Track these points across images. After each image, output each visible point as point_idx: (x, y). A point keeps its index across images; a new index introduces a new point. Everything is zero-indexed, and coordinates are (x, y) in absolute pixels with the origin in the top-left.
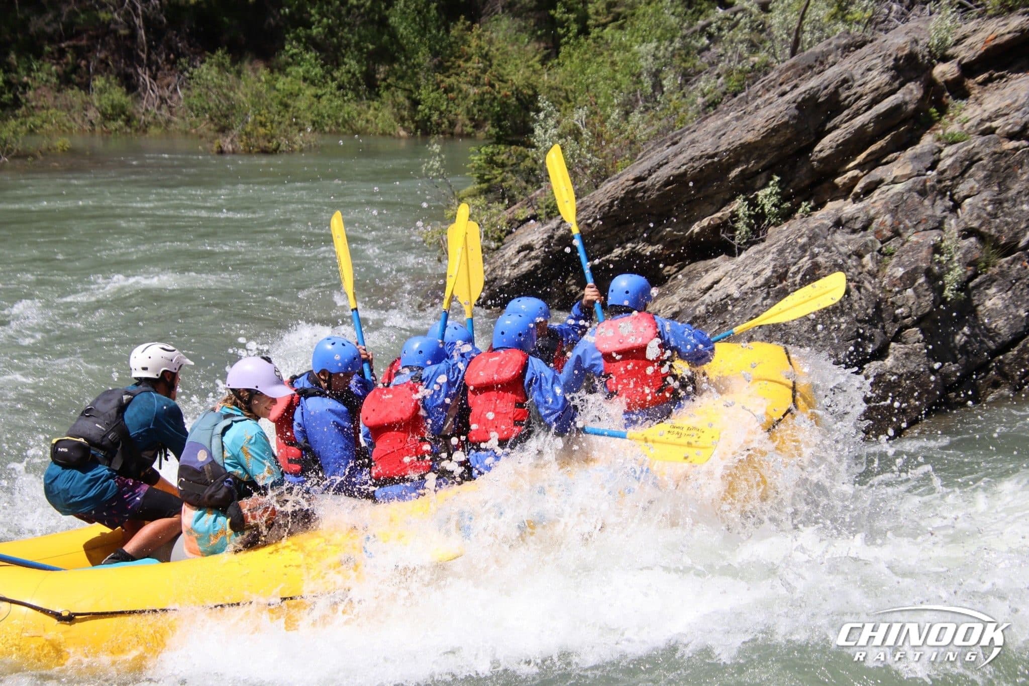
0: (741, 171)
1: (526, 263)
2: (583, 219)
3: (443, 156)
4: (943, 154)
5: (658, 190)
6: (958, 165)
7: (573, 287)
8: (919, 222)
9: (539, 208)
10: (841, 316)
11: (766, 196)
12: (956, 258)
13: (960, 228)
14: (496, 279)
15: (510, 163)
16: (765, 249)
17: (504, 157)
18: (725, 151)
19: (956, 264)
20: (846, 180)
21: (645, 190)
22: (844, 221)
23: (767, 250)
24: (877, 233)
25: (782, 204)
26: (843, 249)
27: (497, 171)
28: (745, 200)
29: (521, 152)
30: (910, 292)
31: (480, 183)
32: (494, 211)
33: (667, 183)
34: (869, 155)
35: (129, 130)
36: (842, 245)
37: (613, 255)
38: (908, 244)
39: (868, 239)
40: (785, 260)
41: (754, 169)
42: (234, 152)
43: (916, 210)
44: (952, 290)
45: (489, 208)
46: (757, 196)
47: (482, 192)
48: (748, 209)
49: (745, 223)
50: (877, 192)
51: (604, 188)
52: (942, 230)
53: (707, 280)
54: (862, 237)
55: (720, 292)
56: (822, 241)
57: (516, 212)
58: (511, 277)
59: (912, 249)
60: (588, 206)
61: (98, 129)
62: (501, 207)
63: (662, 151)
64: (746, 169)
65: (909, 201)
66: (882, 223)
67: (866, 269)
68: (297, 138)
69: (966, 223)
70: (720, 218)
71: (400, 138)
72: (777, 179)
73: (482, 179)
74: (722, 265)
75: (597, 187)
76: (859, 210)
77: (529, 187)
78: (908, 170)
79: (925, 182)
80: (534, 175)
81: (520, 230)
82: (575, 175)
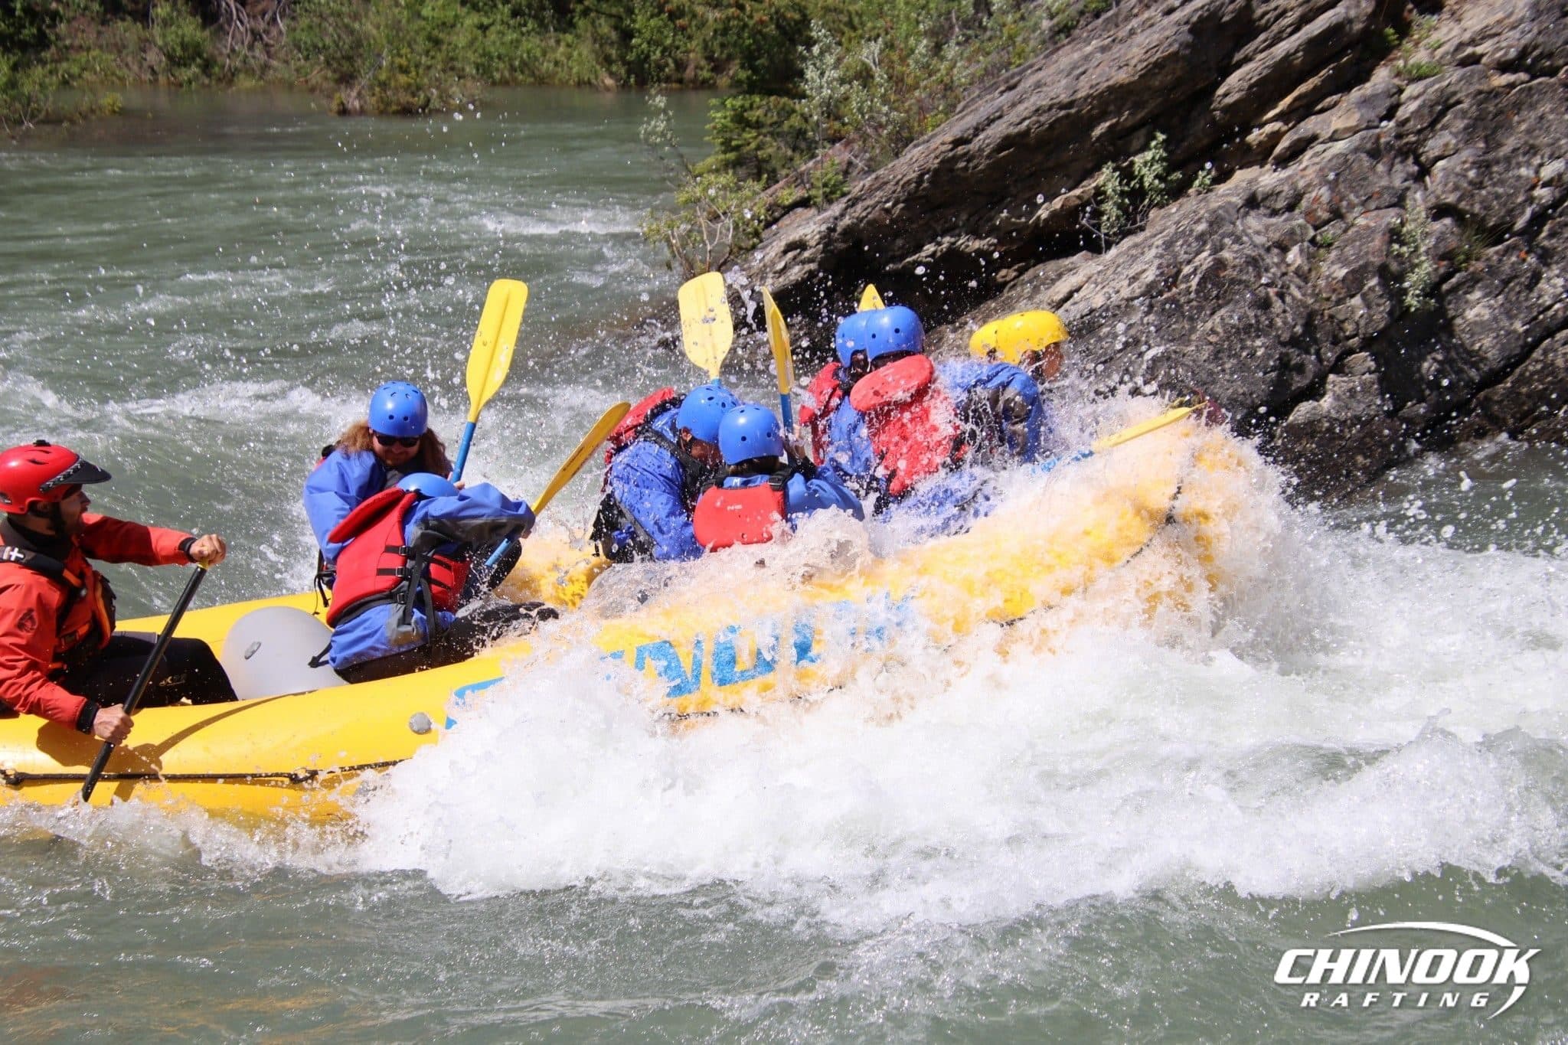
0: (1110, 127)
1: (797, 269)
2: (879, 202)
3: (671, 113)
4: (1404, 96)
5: (988, 157)
6: (1426, 111)
8: (1370, 198)
9: (813, 186)
10: (1258, 337)
11: (1145, 164)
12: (1423, 249)
13: (1429, 204)
15: (769, 122)
16: (1146, 239)
17: (759, 112)
18: (1086, 98)
19: (1423, 258)
20: (1262, 138)
21: (969, 157)
22: (1260, 198)
23: (1149, 242)
24: (1309, 214)
25: (1169, 174)
26: (1260, 240)
27: (749, 134)
28: (1115, 170)
29: (785, 104)
30: (1357, 301)
31: (725, 152)
32: (747, 192)
33: (1000, 148)
34: (1296, 99)
35: (207, 81)
36: (1258, 233)
37: (923, 254)
38: (1354, 229)
39: (1294, 223)
40: (1175, 257)
41: (1129, 123)
42: (362, 112)
43: (1365, 179)
44: (1418, 296)
45: (739, 188)
46: (1132, 163)
47: (727, 165)
48: (1120, 183)
49: (1115, 203)
50: (1309, 153)
51: (909, 156)
52: (1403, 207)
53: (1062, 288)
54: (1286, 220)
55: (1081, 306)
56: (1230, 228)
57: (779, 194)
59: (1359, 236)
60: (886, 183)
61: (162, 79)
62: (757, 187)
63: (993, 99)
64: (1117, 123)
65: (1355, 166)
66: (1316, 200)
67: (1292, 268)
68: (455, 89)
69: (1438, 197)
70: (1079, 197)
71: (607, 88)
72: (1161, 137)
73: (727, 147)
74: (1082, 268)
75: (897, 155)
76: (1282, 182)
77: (797, 156)
78: (1352, 122)
79: (1378, 137)
80: (805, 139)
81: (786, 220)
82: (865, 138)
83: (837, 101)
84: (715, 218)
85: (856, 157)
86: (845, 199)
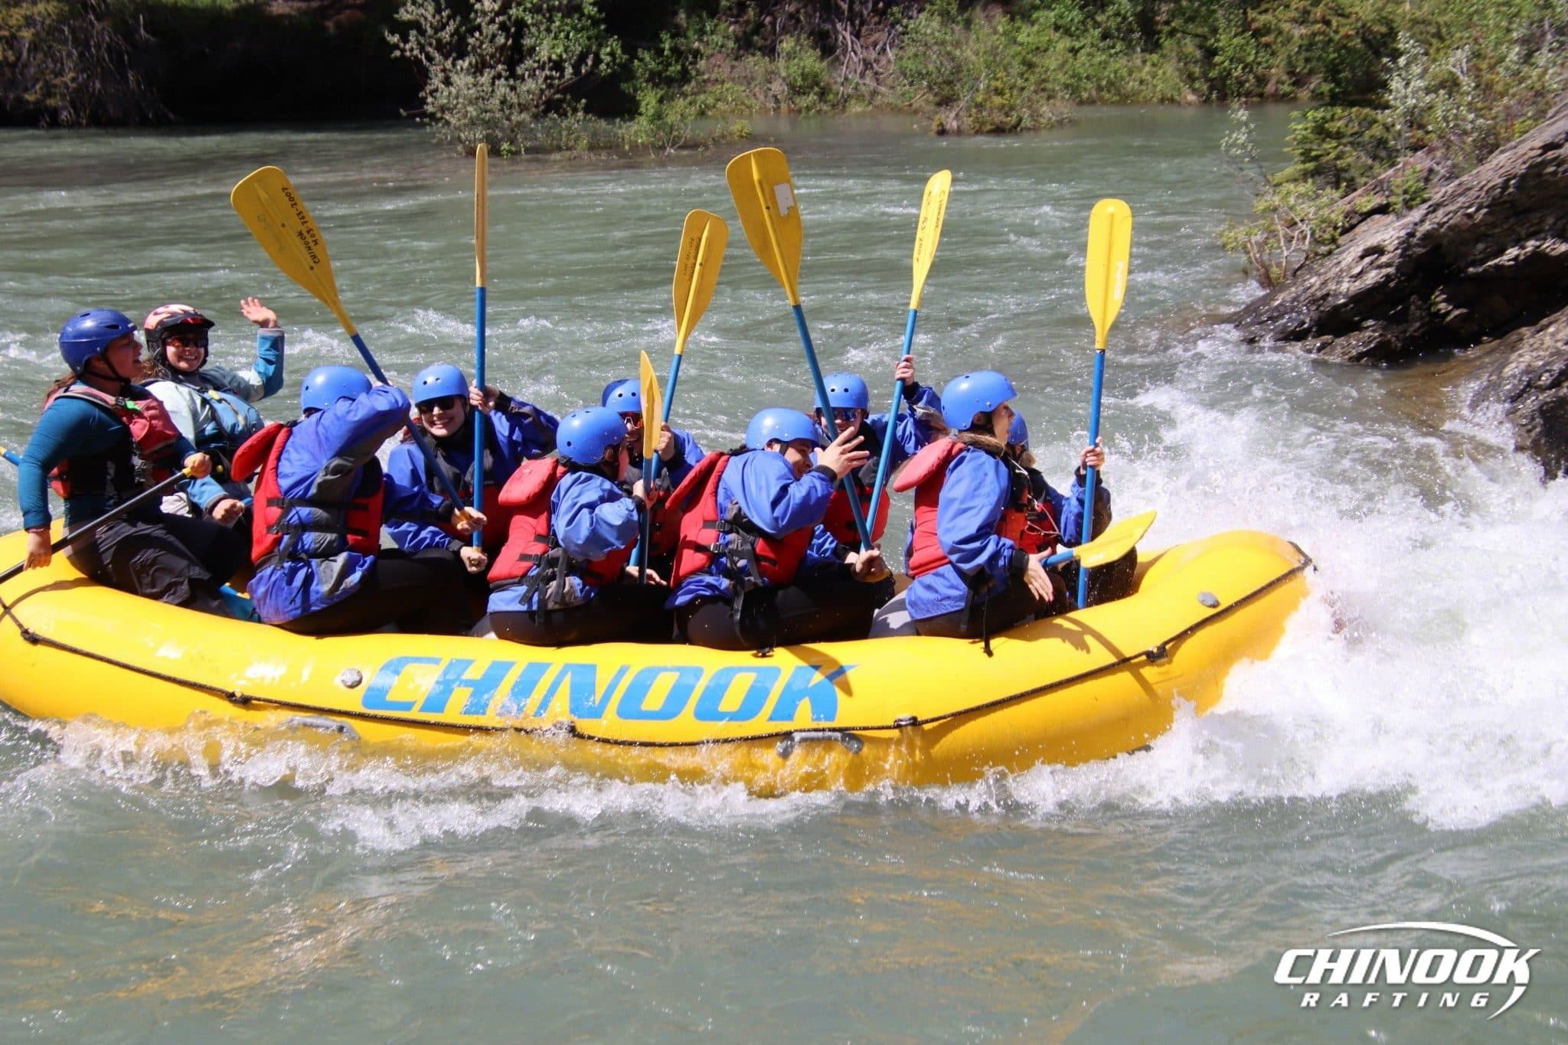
1: (1374, 273)
2: (1461, 208)
3: (1252, 126)
7: (1442, 306)
9: (1392, 193)
14: (1328, 295)
15: (1350, 132)
17: (1340, 124)
21: (1558, 162)
27: (1329, 145)
29: (1367, 115)
31: (1304, 162)
32: (1325, 200)
35: (825, 108)
37: (1506, 257)
42: (959, 132)
45: (1318, 196)
51: (1494, 162)
57: (1357, 201)
58: (1351, 293)
60: (1469, 189)
61: (784, 106)
62: (1336, 194)
68: (1044, 108)
71: (1190, 104)
73: (1307, 156)
75: (1482, 161)
77: (1377, 165)
80: (1385, 148)
81: (1363, 227)
82: (1448, 145)
83: (1422, 110)
84: (1292, 224)
85: (1438, 164)
86: (1426, 206)
